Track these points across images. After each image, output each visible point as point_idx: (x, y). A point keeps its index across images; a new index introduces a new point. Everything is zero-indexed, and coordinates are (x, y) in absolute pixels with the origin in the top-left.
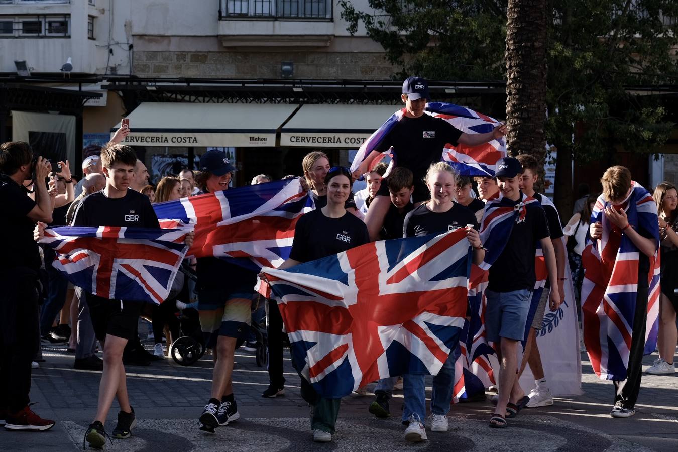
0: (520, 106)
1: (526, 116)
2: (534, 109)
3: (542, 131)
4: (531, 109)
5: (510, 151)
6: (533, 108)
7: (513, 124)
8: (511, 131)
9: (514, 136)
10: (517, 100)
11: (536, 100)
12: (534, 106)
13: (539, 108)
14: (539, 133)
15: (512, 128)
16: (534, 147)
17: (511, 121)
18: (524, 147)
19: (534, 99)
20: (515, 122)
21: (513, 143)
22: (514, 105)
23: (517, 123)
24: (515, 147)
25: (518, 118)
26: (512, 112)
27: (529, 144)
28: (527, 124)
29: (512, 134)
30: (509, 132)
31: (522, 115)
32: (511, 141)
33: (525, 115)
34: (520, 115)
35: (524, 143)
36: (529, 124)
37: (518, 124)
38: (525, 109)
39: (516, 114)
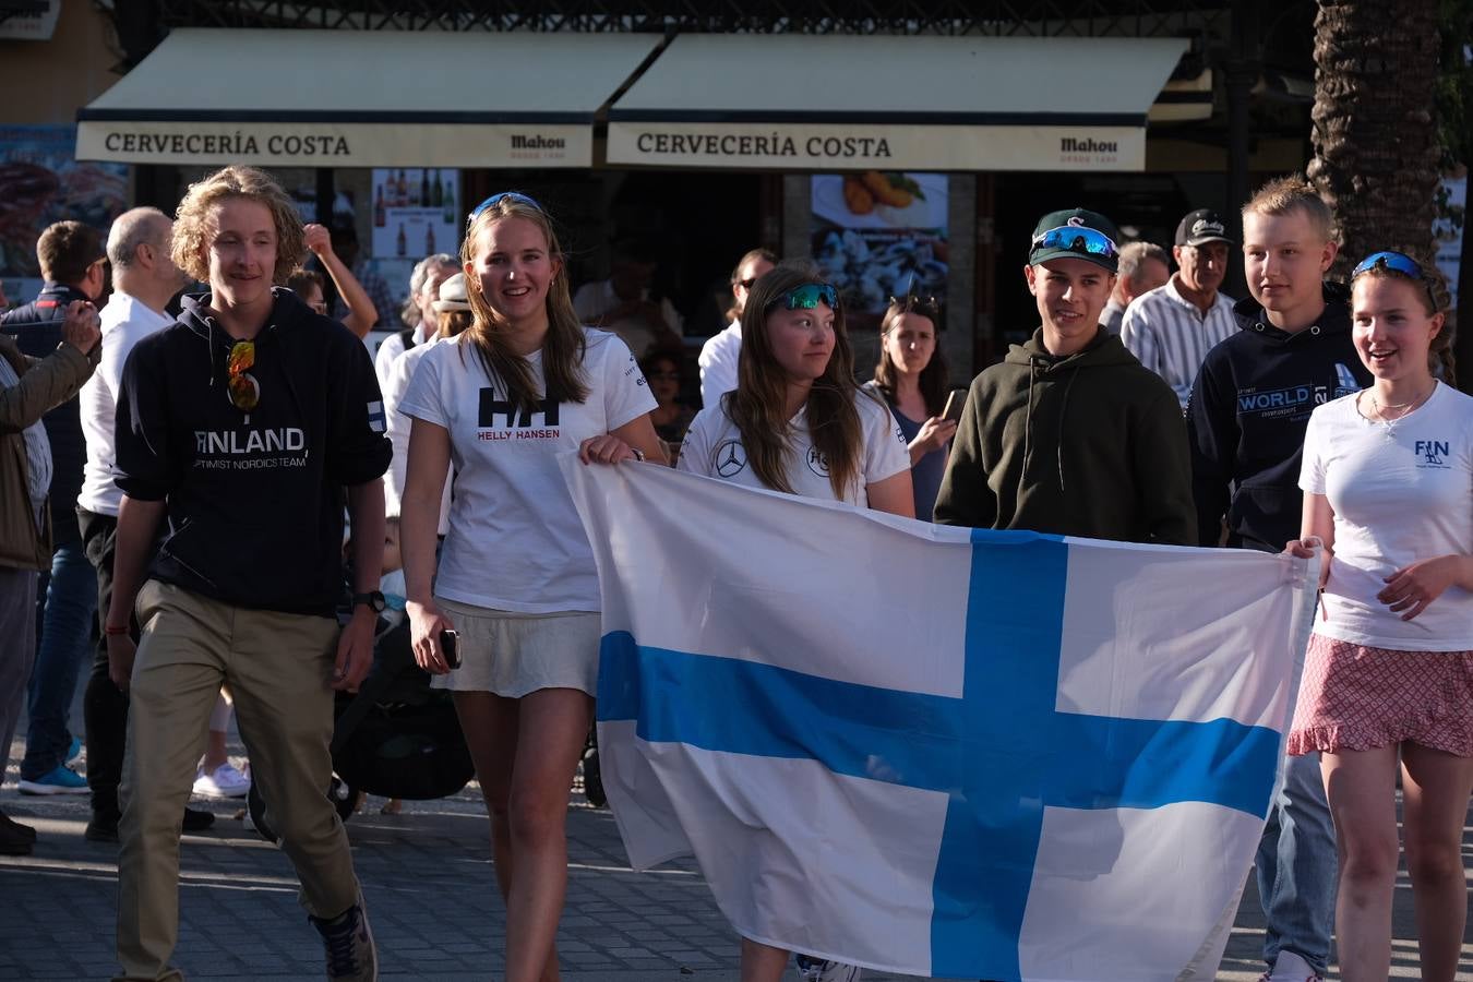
0: (1358, 41)
1: (1378, 69)
2: (1401, 48)
3: (1426, 115)
4: (1393, 49)
5: (1327, 180)
6: (1399, 43)
7: (1335, 95)
8: (1330, 116)
9: (1340, 133)
10: (1349, 18)
11: (1407, 21)
12: (1402, 39)
15: (1331, 109)
16: (1400, 165)
17: (1330, 86)
20: (1342, 88)
21: (1337, 155)
22: (1338, 37)
23: (1347, 90)
24: (1342, 165)
25: (1350, 75)
26: (1334, 58)
27: (1385, 155)
28: (1378, 95)
29: (1333, 126)
30: (1323, 120)
31: (1363, 68)
32: (1329, 146)
33: (1374, 66)
34: (1358, 68)
35: (1371, 154)
36: (1386, 96)
37: (1352, 94)
38: (1373, 47)
39: (1346, 63)
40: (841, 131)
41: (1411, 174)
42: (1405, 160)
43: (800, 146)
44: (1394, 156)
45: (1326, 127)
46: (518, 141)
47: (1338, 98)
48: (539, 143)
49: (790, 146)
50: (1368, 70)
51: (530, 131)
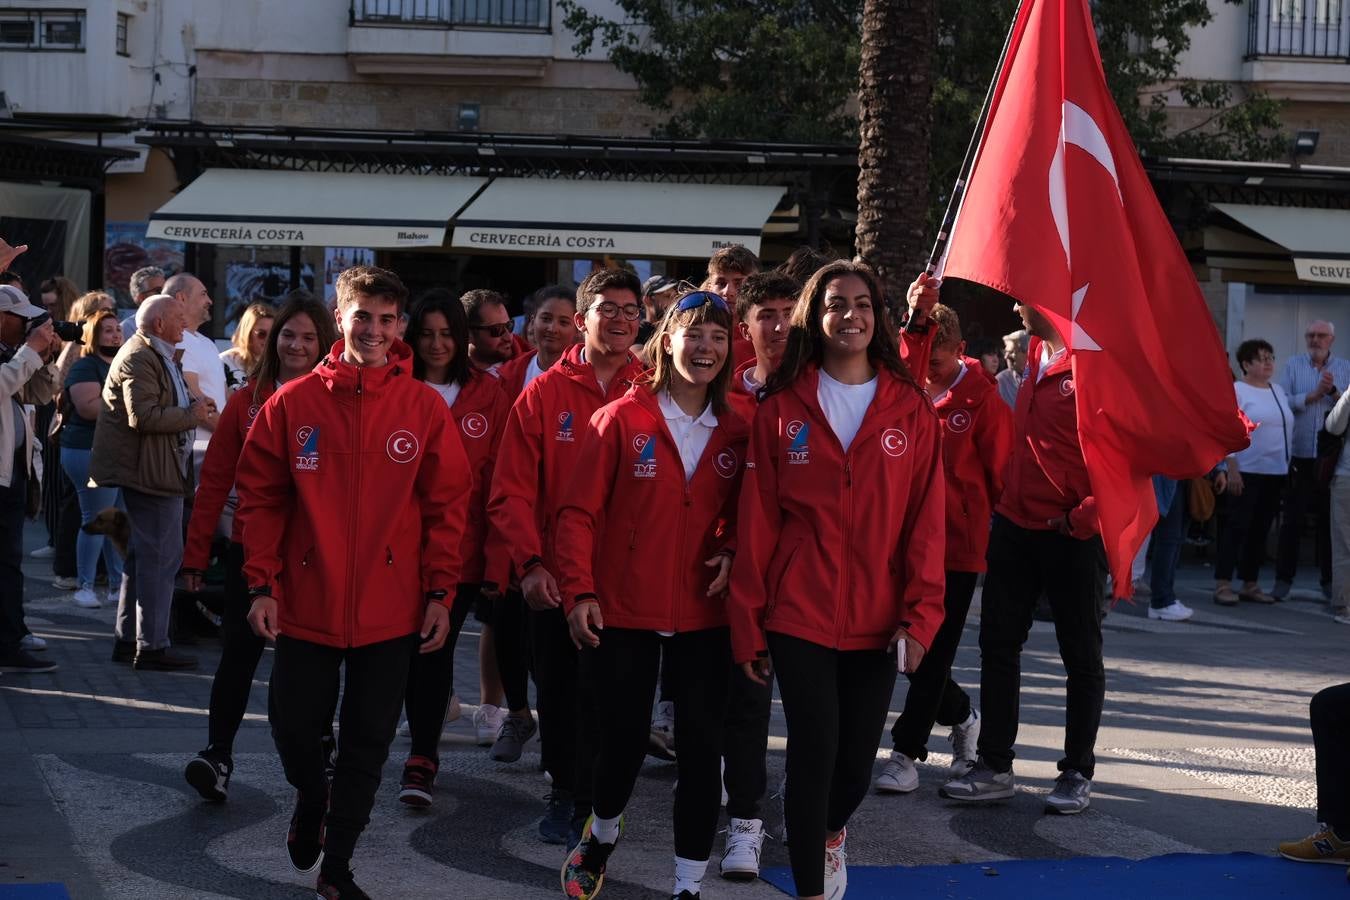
0: (883, 189)
1: (894, 205)
2: (907, 194)
3: (920, 233)
4: (903, 194)
6: (906, 191)
7: (869, 220)
8: (866, 232)
9: (872, 242)
10: (878, 176)
11: (911, 179)
12: (908, 189)
13: (917, 191)
14: (917, 237)
15: (867, 227)
16: (906, 261)
17: (866, 214)
18: (888, 262)
19: (908, 176)
20: (873, 216)
21: (870, 254)
22: (872, 186)
23: (876, 217)
24: (873, 260)
25: (878, 208)
26: (869, 199)
27: (897, 255)
28: (894, 221)
29: (868, 238)
30: (862, 234)
31: (886, 202)
32: (865, 249)
33: (892, 204)
34: (882, 205)
35: (890, 254)
36: (898, 221)
37: (879, 220)
38: (891, 193)
39: (876, 202)
41: (911, 266)
42: (908, 258)
44: (902, 255)
45: (863, 238)
47: (871, 222)
50: (888, 205)
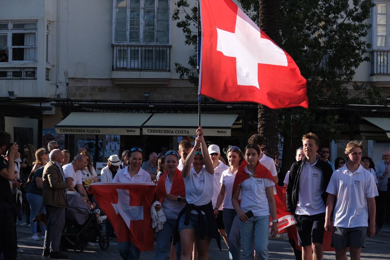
0: (265, 115)
1: (269, 119)
3: (276, 127)
4: (271, 116)
7: (261, 124)
8: (261, 127)
9: (262, 130)
11: (273, 112)
12: (272, 115)
17: (261, 122)
18: (267, 136)
22: (262, 114)
25: (264, 120)
26: (261, 118)
27: (270, 134)
28: (269, 124)
29: (261, 129)
30: (260, 128)
31: (266, 119)
32: (261, 132)
35: (268, 134)
37: (264, 124)
38: (268, 116)
39: (263, 118)
40: (181, 129)
41: (274, 137)
42: (273, 135)
43: (174, 132)
45: (260, 129)
46: (128, 131)
48: (131, 131)
49: (172, 132)
50: (267, 119)
51: (130, 129)
